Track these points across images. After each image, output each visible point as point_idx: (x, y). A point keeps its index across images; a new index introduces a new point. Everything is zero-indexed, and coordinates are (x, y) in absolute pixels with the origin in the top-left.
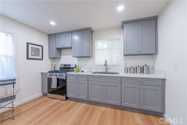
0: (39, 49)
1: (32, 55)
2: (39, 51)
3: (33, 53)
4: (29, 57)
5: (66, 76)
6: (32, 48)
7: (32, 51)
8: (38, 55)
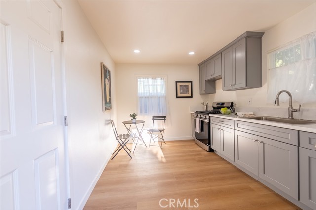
0: (188, 85)
1: (181, 93)
2: (188, 88)
3: (181, 91)
4: (178, 96)
5: (210, 119)
6: (181, 86)
7: (180, 89)
8: (187, 92)
